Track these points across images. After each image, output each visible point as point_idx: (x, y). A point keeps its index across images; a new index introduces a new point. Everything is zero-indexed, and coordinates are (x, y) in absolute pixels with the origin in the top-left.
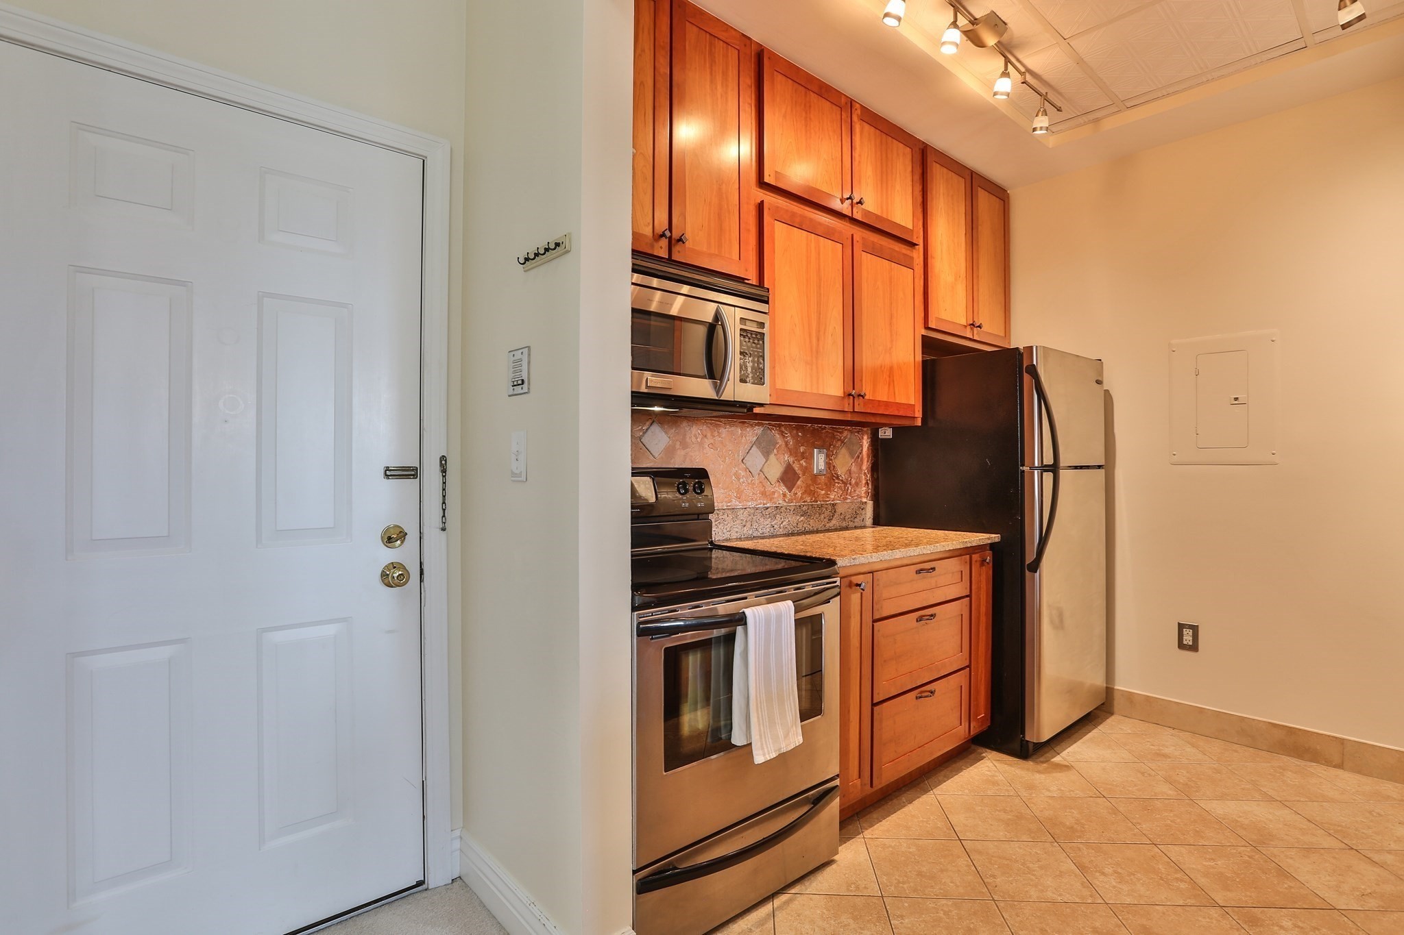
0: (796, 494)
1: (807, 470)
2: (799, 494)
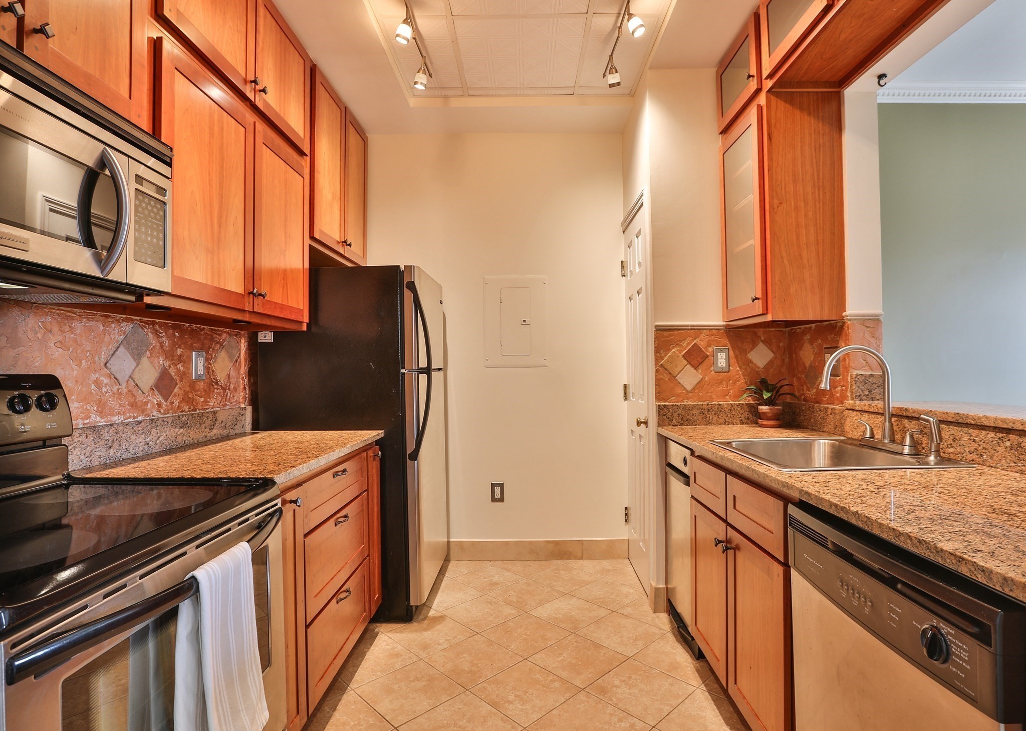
0: (173, 403)
1: (183, 375)
2: (176, 403)
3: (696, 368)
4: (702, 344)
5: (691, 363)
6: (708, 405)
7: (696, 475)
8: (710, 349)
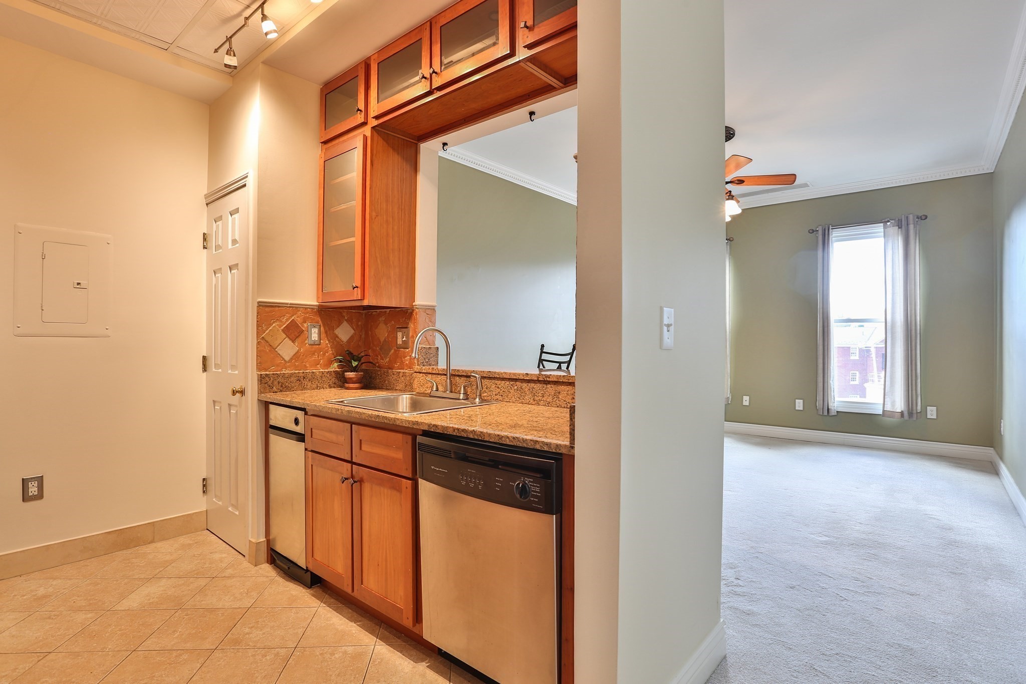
3: (293, 341)
4: (299, 321)
5: (290, 336)
6: (303, 373)
7: (313, 430)
8: (305, 325)
